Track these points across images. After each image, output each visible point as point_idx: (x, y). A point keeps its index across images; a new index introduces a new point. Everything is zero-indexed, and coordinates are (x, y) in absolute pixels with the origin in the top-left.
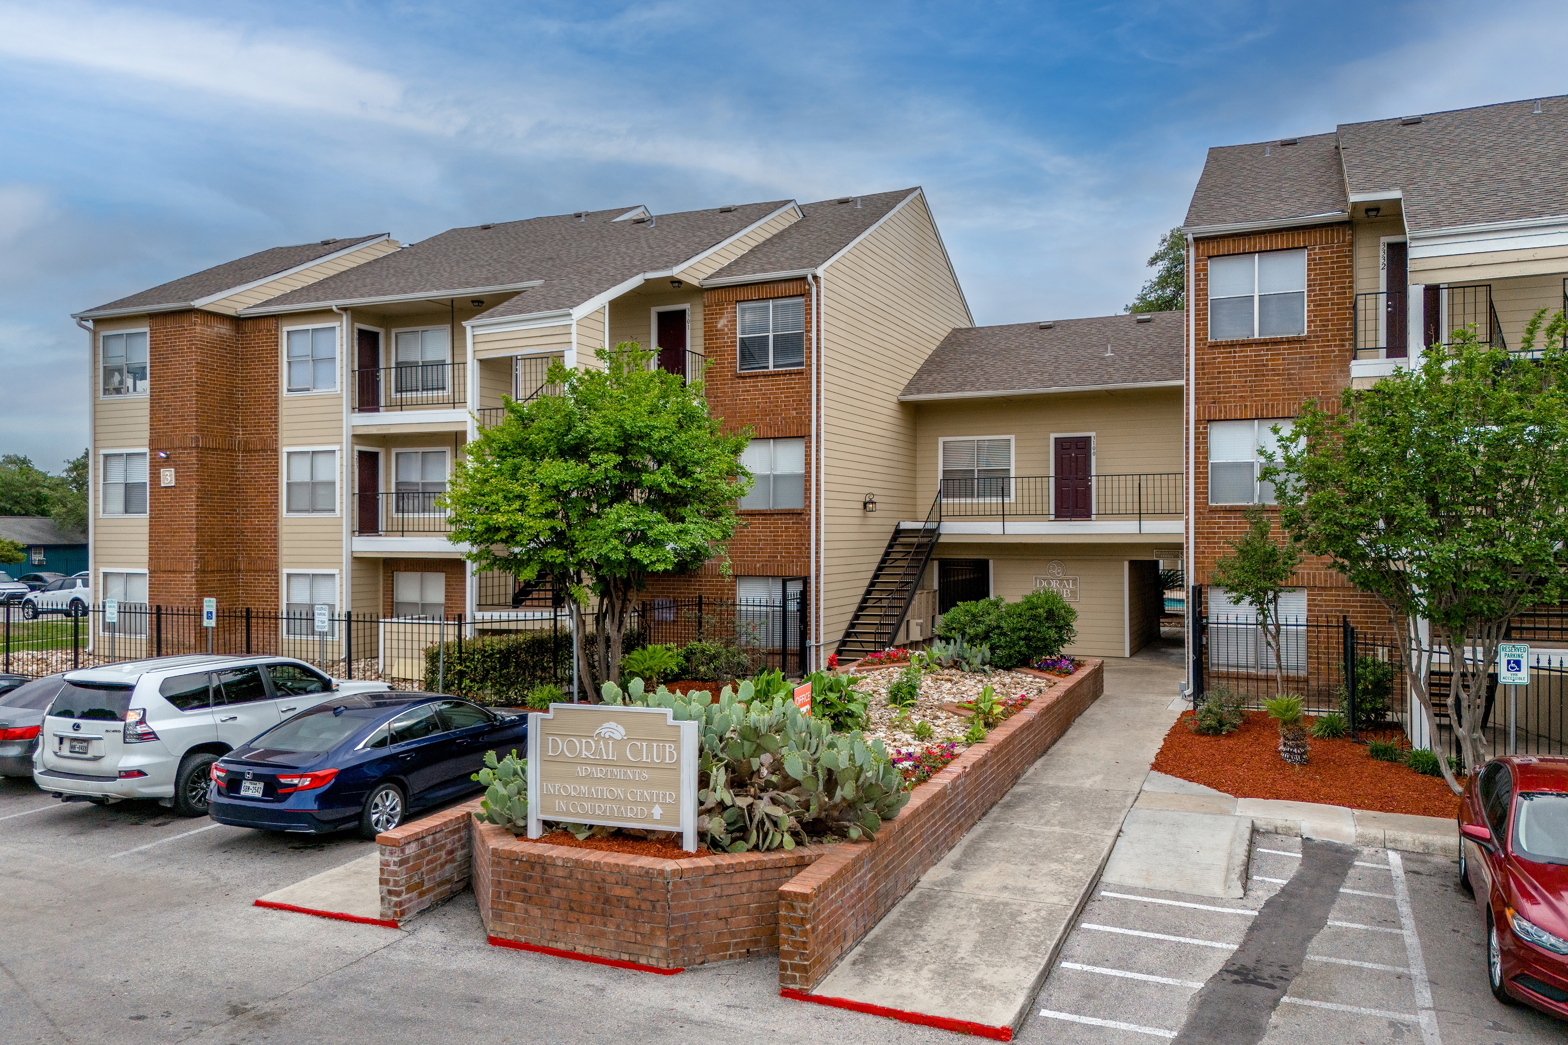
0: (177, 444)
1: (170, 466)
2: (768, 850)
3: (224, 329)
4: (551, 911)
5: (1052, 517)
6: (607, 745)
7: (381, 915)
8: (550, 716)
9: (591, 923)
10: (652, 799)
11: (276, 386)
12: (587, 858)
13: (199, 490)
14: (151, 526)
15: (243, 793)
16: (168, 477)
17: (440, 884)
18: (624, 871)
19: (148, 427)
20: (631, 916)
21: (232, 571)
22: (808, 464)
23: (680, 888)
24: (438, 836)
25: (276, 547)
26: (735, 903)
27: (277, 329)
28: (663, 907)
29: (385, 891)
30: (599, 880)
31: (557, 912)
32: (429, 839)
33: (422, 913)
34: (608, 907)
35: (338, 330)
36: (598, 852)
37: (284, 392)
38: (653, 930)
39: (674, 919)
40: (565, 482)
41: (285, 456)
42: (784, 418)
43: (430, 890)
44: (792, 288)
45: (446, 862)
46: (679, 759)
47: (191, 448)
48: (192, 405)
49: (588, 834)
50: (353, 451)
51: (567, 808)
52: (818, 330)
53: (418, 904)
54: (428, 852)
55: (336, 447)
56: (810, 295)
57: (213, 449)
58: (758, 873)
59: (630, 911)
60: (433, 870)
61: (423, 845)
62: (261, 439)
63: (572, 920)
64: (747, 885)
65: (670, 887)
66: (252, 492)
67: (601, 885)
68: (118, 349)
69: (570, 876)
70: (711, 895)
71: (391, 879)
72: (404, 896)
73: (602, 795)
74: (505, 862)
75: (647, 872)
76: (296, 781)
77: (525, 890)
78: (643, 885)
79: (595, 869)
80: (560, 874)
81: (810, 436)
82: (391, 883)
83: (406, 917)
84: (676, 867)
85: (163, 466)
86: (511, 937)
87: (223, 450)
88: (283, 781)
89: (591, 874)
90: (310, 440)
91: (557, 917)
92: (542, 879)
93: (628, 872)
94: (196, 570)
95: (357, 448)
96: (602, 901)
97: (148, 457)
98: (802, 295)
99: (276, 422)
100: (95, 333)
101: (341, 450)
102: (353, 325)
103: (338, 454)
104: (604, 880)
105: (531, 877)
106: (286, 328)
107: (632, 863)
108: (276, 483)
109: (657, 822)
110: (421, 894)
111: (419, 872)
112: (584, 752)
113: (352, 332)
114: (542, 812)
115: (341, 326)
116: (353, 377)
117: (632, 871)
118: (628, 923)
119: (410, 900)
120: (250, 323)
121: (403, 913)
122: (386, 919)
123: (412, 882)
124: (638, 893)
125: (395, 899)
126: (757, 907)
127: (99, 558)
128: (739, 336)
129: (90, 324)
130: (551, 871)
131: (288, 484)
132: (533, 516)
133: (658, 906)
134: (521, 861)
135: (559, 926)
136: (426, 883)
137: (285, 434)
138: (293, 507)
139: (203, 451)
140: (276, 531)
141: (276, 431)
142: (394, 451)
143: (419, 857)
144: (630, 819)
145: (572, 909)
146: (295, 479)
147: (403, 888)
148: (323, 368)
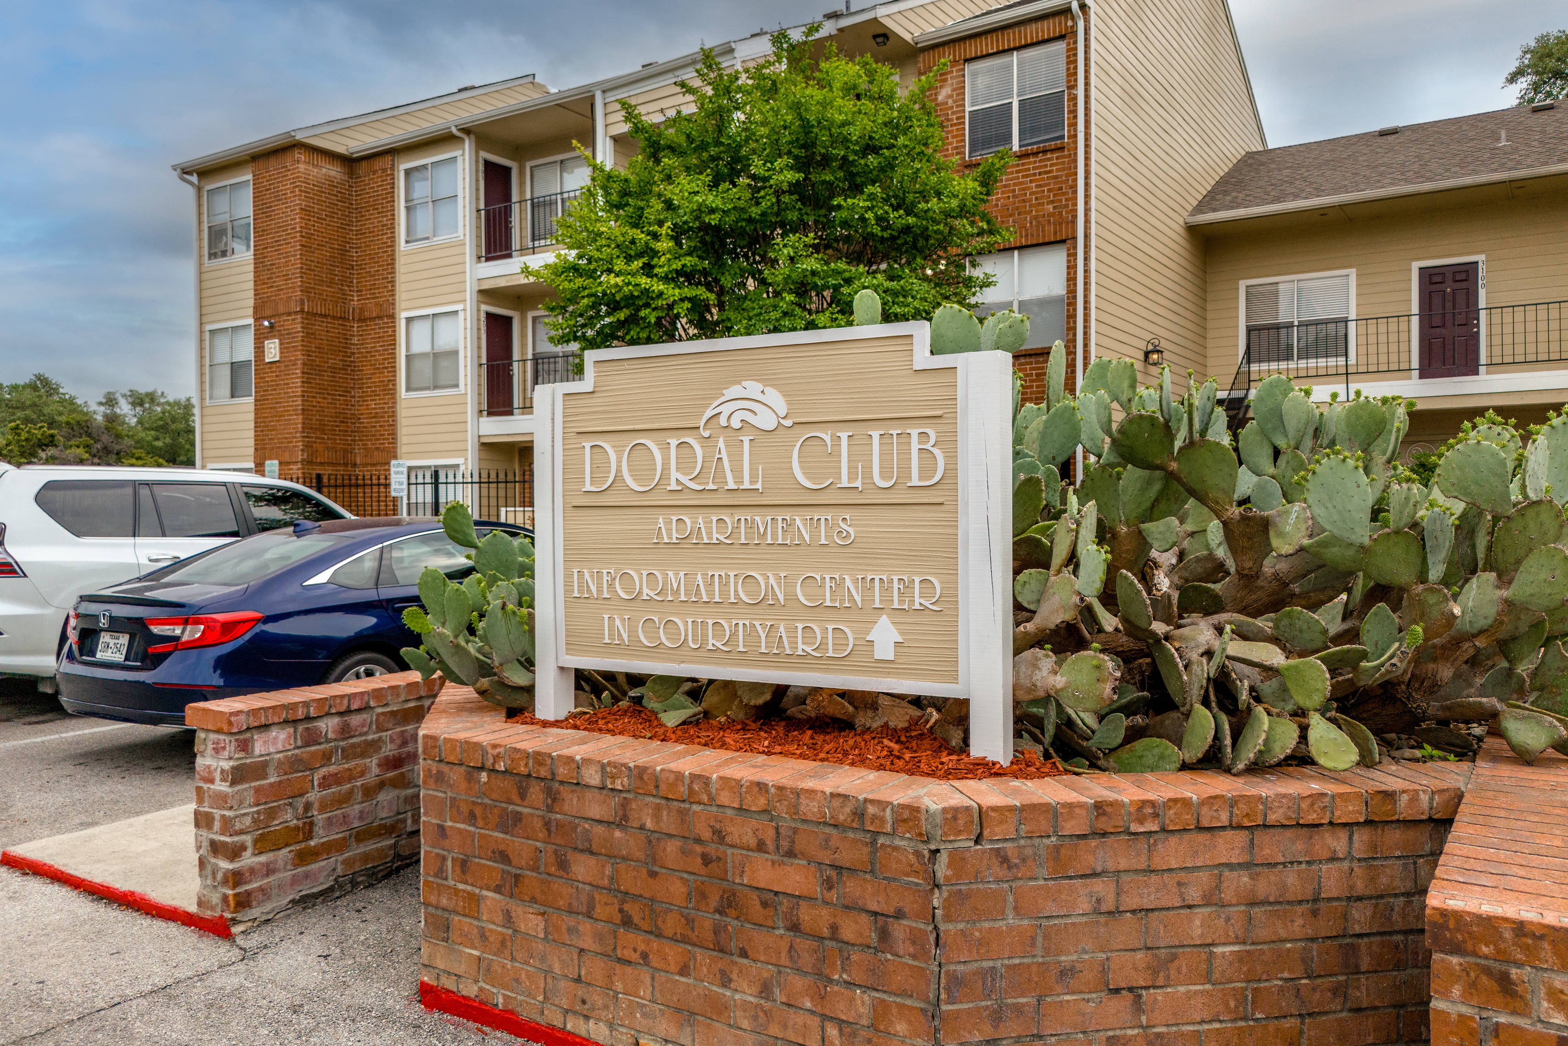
0: (281, 309)
1: (274, 337)
2: (1257, 768)
3: (333, 171)
4: (570, 921)
5: (1416, 373)
6: (735, 448)
7: (200, 904)
8: (586, 384)
9: (684, 971)
10: (868, 599)
11: (393, 238)
12: (673, 766)
13: (304, 364)
14: (257, 411)
15: (99, 655)
16: (273, 350)
17: (361, 836)
18: (781, 809)
19: (252, 293)
20: (807, 960)
21: (346, 465)
22: (1071, 279)
23: (977, 877)
24: (355, 720)
25: (394, 434)
26: (1164, 939)
27: (392, 168)
28: (915, 938)
29: (206, 844)
30: (706, 835)
31: (586, 926)
32: (329, 726)
33: (305, 902)
34: (733, 924)
35: (460, 159)
36: (708, 752)
37: (402, 245)
38: (880, 1011)
39: (956, 983)
40: (712, 211)
41: (403, 323)
42: (1036, 217)
43: (328, 849)
44: (1047, 28)
45: (381, 785)
46: (951, 472)
47: (296, 313)
48: (296, 261)
49: (690, 710)
50: (479, 310)
51: (632, 633)
52: (1087, 84)
53: (295, 880)
54: (327, 757)
55: (459, 307)
56: (1074, 33)
57: (321, 315)
58: (1240, 838)
59: (804, 944)
60: (345, 799)
61: (311, 738)
62: (377, 304)
63: (628, 954)
64: (1204, 877)
65: (942, 869)
66: (368, 370)
67: (712, 849)
68: (222, 204)
69: (622, 821)
70: (1084, 905)
71: (217, 813)
72: (248, 860)
73: (724, 592)
74: (455, 775)
75: (859, 814)
76: (178, 631)
77: (504, 857)
78: (845, 857)
79: (691, 798)
80: (596, 810)
81: (1074, 238)
82: (217, 825)
83: (255, 912)
84: (956, 800)
85: (267, 338)
86: (470, 990)
87: (334, 317)
88: (156, 629)
89: (683, 814)
90: (430, 301)
91: (588, 943)
92: (547, 824)
93: (794, 809)
94: (303, 461)
95: (485, 308)
96: (714, 901)
97: (253, 328)
98: (1062, 37)
99: (393, 282)
100: (199, 189)
101: (464, 310)
102: (477, 152)
103: (461, 314)
104: (719, 836)
105: (518, 818)
106: (404, 165)
107: (810, 784)
108: (393, 356)
109: (884, 667)
110: (303, 857)
111: (300, 803)
112: (674, 475)
113: (477, 161)
114: (571, 647)
115: (463, 155)
116: (479, 218)
117: (809, 808)
118: (799, 983)
119: (269, 869)
120: (364, 164)
121: (243, 902)
122: (208, 914)
123: (276, 825)
124: (829, 885)
125: (225, 865)
126: (1240, 957)
127: (208, 453)
128: (968, 109)
129: (194, 179)
130: (571, 803)
131: (407, 356)
132: (666, 279)
133: (899, 930)
134: (493, 771)
135: (593, 969)
136: (319, 830)
137: (404, 296)
138: (413, 386)
139: (309, 316)
140: (394, 415)
141: (393, 294)
142: (530, 315)
143: (294, 764)
144: (803, 661)
145: (627, 922)
146: (416, 349)
147: (248, 839)
148: (444, 210)
